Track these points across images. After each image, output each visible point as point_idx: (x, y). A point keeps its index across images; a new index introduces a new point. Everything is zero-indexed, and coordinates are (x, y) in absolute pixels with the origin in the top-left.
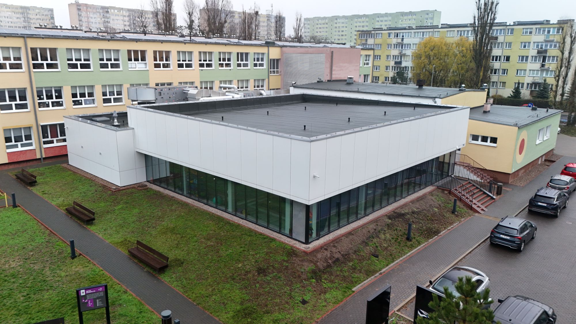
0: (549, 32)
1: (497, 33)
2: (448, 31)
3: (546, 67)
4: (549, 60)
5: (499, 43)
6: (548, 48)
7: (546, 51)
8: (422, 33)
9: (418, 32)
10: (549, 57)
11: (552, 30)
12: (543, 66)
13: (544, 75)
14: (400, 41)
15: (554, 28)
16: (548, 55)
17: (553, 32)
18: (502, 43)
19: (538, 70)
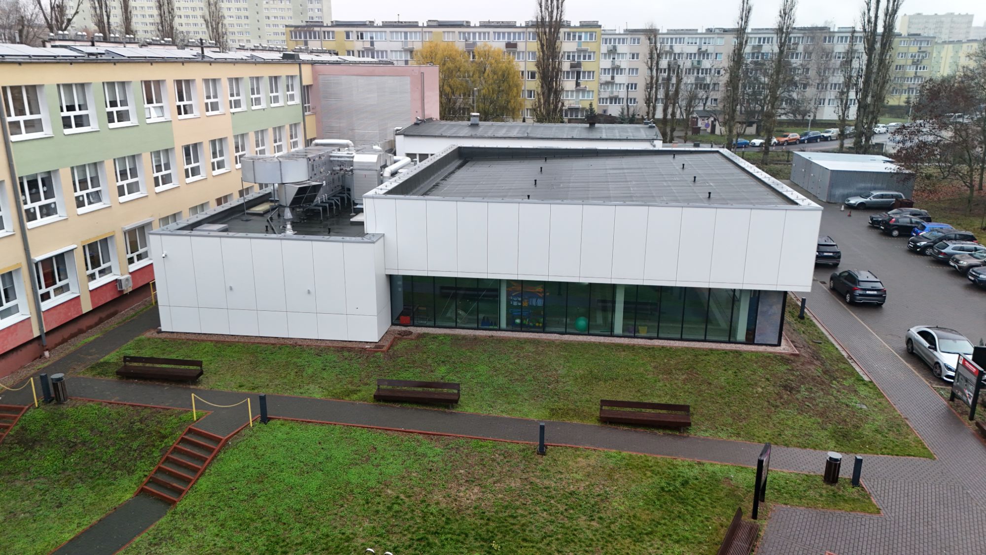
0: (580, 38)
1: (514, 38)
2: (444, 32)
3: (582, 86)
4: (584, 77)
5: (519, 53)
6: (582, 60)
7: (579, 65)
8: (403, 34)
9: (397, 32)
10: (584, 72)
11: (583, 35)
12: (578, 84)
13: (581, 98)
14: (368, 45)
15: (586, 32)
16: (582, 70)
17: (586, 38)
18: (523, 52)
19: (572, 91)
